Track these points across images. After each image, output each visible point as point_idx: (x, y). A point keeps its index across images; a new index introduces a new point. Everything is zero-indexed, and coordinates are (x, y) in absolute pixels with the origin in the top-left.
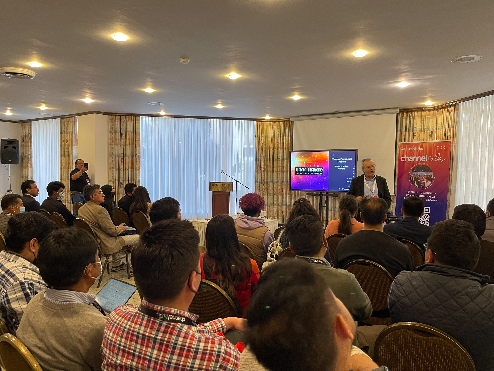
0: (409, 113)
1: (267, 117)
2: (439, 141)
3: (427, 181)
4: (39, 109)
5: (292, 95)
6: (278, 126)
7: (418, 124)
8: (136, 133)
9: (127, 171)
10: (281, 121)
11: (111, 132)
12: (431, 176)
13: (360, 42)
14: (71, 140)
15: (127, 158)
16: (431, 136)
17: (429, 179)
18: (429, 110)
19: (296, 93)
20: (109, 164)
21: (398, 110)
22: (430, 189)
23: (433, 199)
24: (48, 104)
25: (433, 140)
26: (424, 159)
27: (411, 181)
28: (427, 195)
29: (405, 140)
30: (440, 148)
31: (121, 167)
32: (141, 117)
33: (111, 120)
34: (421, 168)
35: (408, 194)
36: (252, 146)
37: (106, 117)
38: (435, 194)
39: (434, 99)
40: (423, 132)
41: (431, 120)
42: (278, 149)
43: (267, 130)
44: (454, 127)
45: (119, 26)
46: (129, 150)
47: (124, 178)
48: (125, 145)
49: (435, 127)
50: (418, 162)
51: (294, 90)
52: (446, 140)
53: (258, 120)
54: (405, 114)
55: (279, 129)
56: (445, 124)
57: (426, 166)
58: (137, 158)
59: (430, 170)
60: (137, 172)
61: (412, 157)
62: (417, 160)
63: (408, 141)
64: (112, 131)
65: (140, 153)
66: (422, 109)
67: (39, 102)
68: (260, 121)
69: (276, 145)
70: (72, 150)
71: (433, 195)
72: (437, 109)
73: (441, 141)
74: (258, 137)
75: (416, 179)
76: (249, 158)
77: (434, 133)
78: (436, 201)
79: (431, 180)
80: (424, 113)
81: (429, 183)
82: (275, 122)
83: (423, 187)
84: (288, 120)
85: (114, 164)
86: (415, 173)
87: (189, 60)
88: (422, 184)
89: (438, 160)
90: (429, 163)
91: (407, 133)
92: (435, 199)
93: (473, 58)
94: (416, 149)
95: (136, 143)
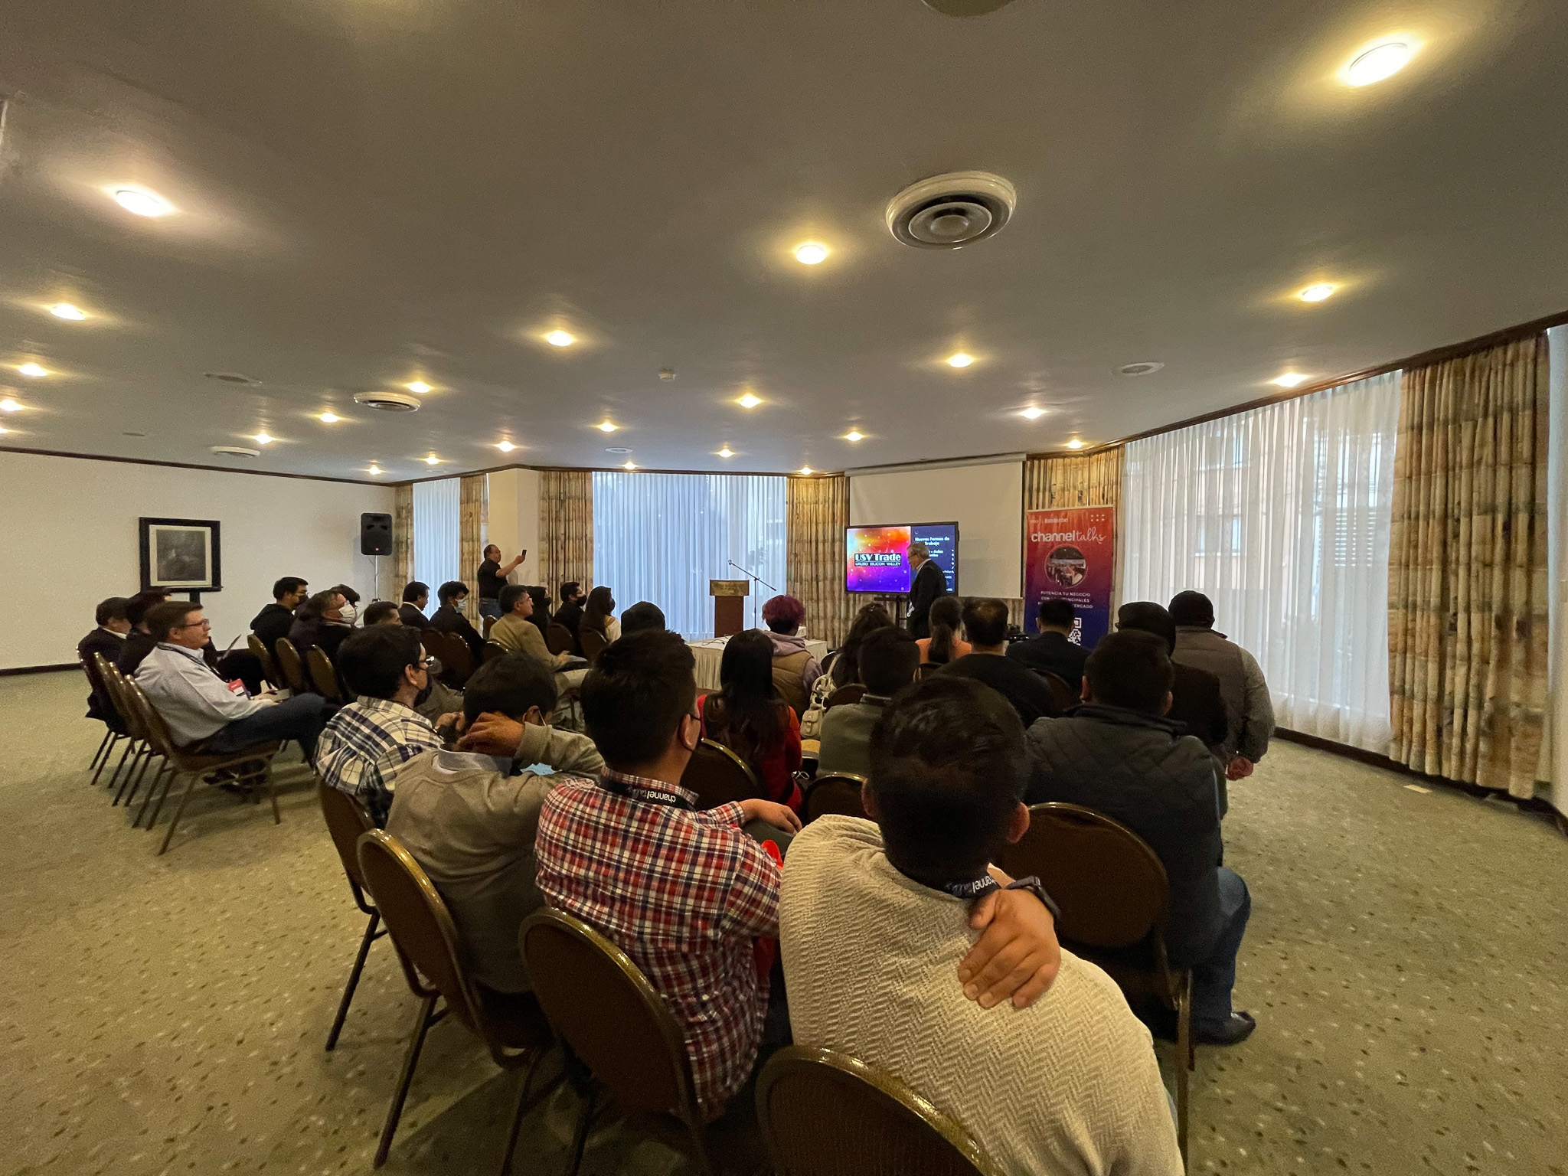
0: (1042, 461)
1: (806, 471)
2: (1094, 506)
3: (1076, 574)
4: (425, 463)
5: (846, 432)
6: (823, 484)
7: (1058, 479)
8: (585, 500)
9: (571, 565)
10: (829, 477)
11: (544, 499)
12: (1083, 565)
13: (960, 341)
14: (478, 514)
15: (571, 541)
16: (1080, 499)
17: (1079, 570)
18: (1076, 456)
19: (854, 428)
20: (541, 552)
21: (1024, 457)
22: (1081, 588)
23: (1086, 604)
24: (442, 452)
25: (1084, 505)
26: (1070, 537)
27: (1050, 574)
28: (1076, 597)
29: (1037, 505)
30: (1095, 518)
31: (562, 557)
32: (593, 473)
33: (544, 478)
34: (1065, 552)
35: (1043, 595)
36: (781, 521)
37: (536, 473)
38: (1089, 595)
39: (1084, 437)
40: (1066, 493)
41: (1080, 472)
42: (824, 523)
43: (806, 493)
44: (1118, 483)
45: (558, 320)
46: (574, 528)
47: (566, 575)
48: (567, 521)
49: (1086, 484)
50: (1060, 543)
51: (851, 424)
52: (1106, 506)
53: (790, 476)
54: (1036, 462)
55: (826, 490)
56: (1102, 479)
57: (1074, 549)
58: (588, 542)
59: (1079, 557)
60: (588, 565)
61: (1050, 534)
62: (1058, 539)
63: (1043, 507)
64: (546, 497)
65: (592, 533)
66: (1063, 455)
67: (423, 450)
68: (794, 478)
69: (821, 518)
70: (479, 529)
71: (1087, 597)
72: (1089, 454)
73: (1098, 506)
74: (791, 503)
75: (1058, 571)
76: (777, 541)
77: (1085, 493)
78: (1091, 607)
79: (1081, 571)
80: (1067, 460)
81: (1080, 576)
82: (819, 478)
83: (1070, 584)
84: (841, 474)
85: (550, 552)
86: (1056, 561)
87: (674, 375)
88: (1067, 579)
89: (1093, 538)
90: (1078, 543)
91: (1041, 494)
92: (1089, 604)
93: (1148, 368)
94: (1055, 521)
95: (585, 517)
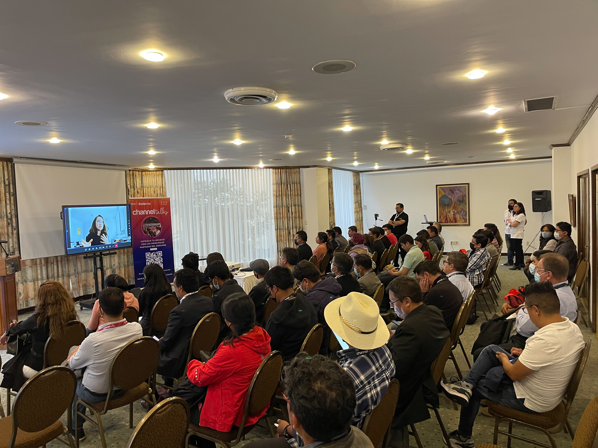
3: (157, 230)
12: (160, 226)
17: (158, 229)
26: (152, 212)
29: (131, 195)
30: (163, 203)
35: (143, 243)
44: (163, 187)
57: (154, 218)
59: (158, 222)
61: (142, 211)
62: (147, 213)
71: (163, 241)
78: (165, 245)
79: (160, 229)
81: (159, 231)
83: (155, 236)
86: (147, 225)
88: (153, 233)
89: (163, 213)
91: (132, 189)
94: (144, 204)
